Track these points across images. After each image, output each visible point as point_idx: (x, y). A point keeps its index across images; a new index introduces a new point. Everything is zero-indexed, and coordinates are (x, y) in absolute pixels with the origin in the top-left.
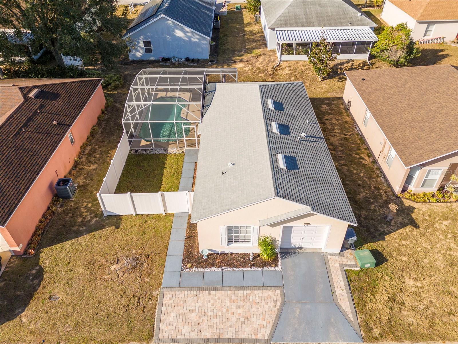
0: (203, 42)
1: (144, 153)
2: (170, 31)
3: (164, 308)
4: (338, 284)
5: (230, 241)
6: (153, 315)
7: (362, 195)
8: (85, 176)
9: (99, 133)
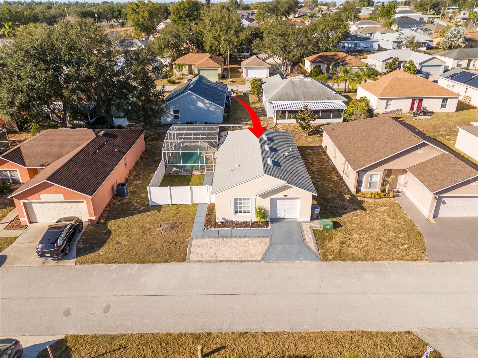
0: (218, 111)
1: (175, 174)
2: (194, 103)
3: (193, 247)
4: (308, 236)
5: (236, 213)
6: (186, 250)
7: (329, 196)
8: (134, 186)
9: (141, 165)
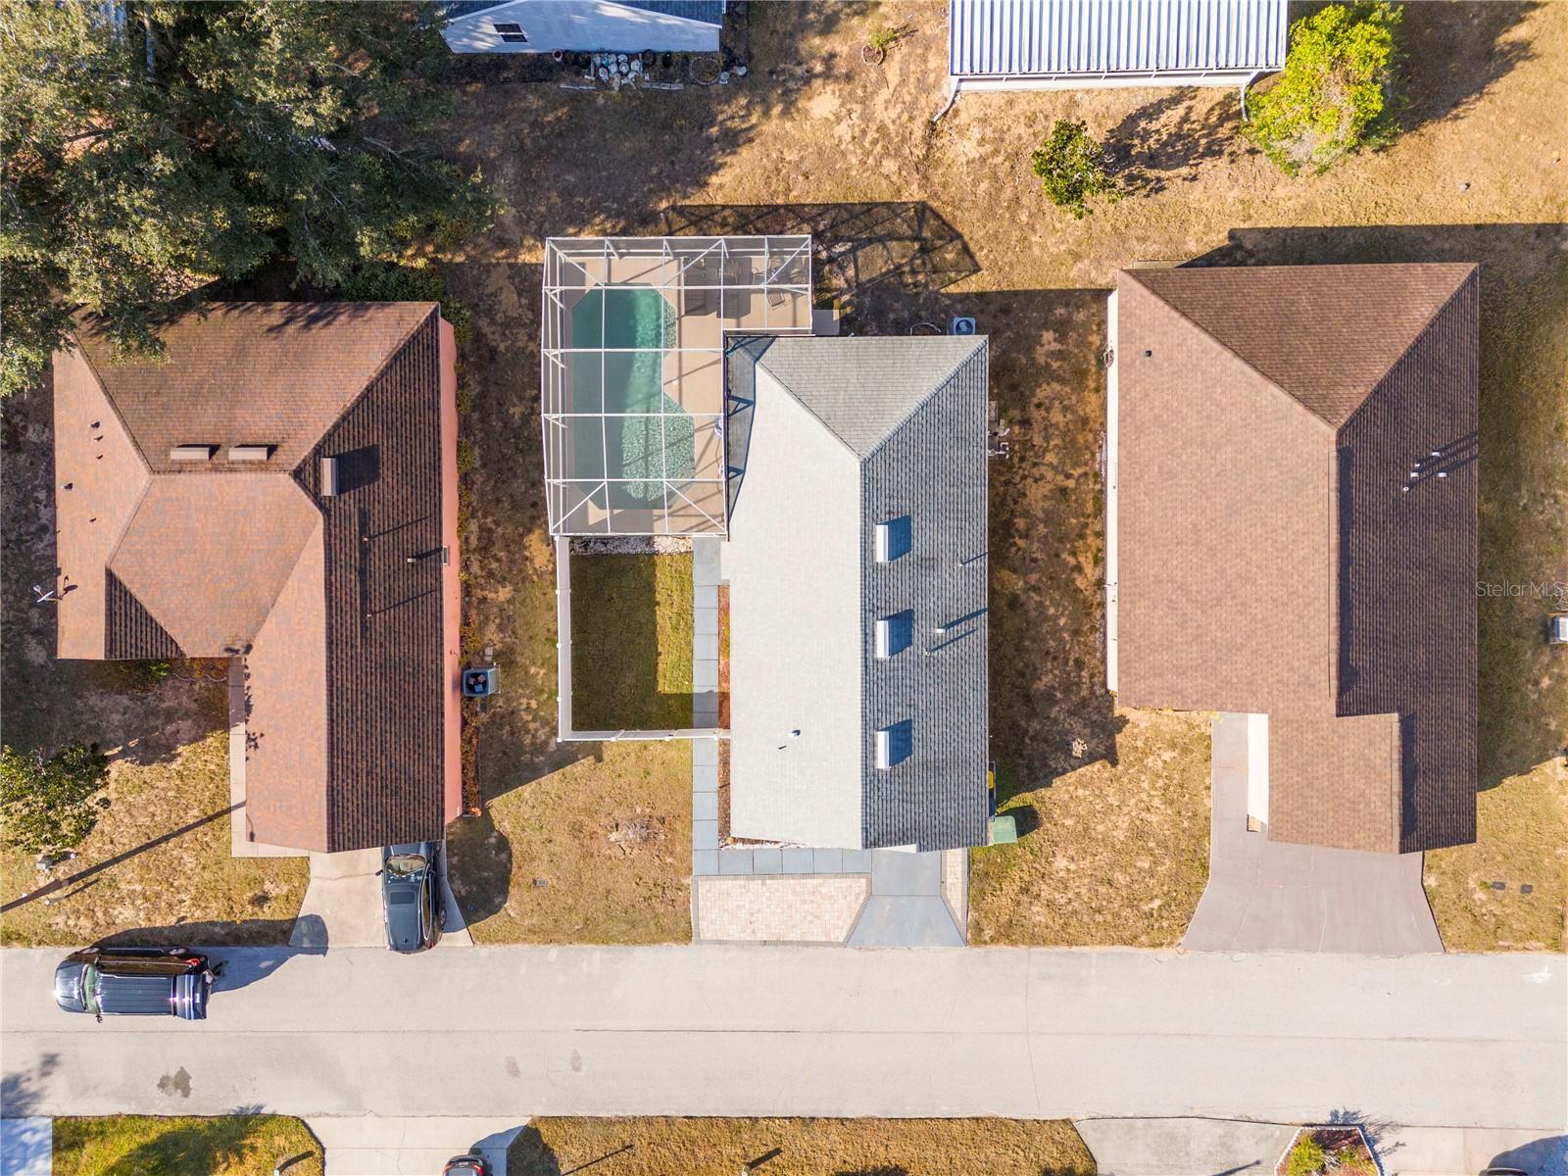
0: (697, 25)
1: (603, 548)
2: (584, 8)
3: (701, 903)
4: (953, 870)
6: (687, 910)
8: (498, 621)
9: (478, 464)
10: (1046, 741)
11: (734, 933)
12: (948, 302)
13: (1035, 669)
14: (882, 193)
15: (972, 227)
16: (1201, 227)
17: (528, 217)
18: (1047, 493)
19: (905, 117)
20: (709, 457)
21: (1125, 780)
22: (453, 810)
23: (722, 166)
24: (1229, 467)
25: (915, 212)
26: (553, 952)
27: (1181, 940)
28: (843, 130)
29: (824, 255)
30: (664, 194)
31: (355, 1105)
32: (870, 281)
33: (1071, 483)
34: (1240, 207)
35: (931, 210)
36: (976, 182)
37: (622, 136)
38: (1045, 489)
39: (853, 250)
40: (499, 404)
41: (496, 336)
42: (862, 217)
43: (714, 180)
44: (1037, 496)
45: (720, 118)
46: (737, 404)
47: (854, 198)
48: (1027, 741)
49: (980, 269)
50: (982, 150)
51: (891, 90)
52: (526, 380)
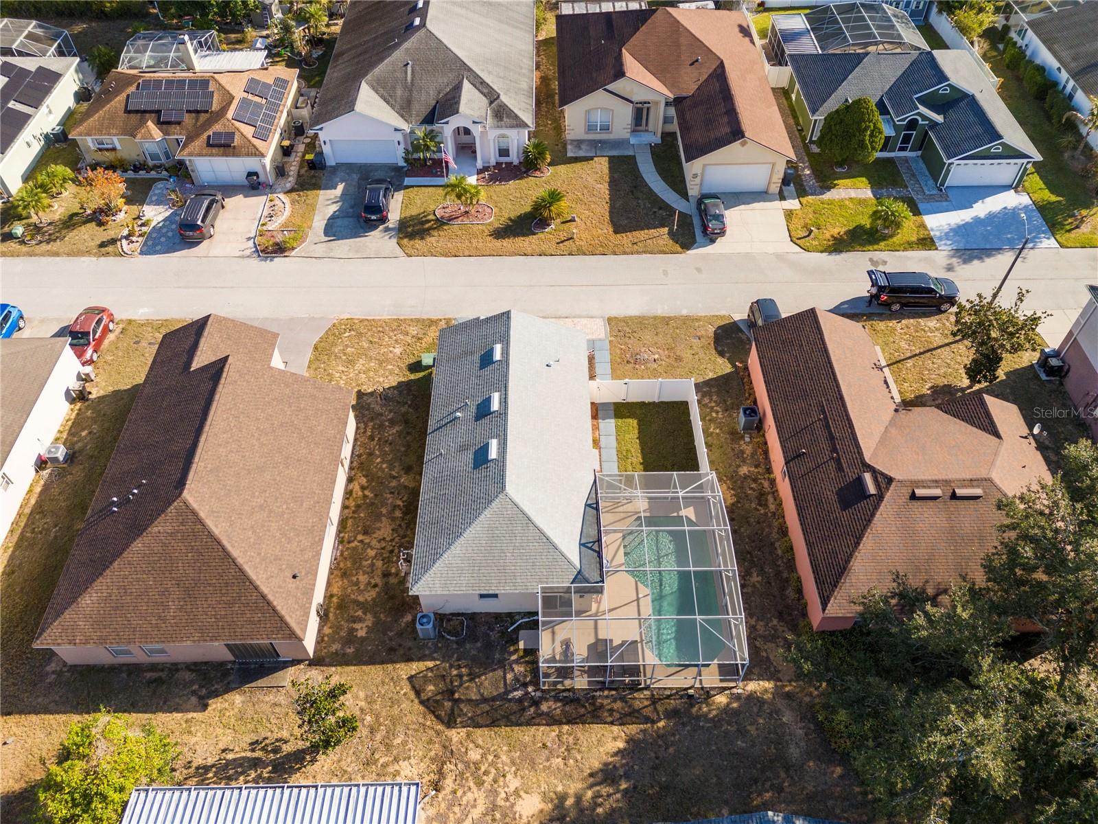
8: (745, 456)
9: (777, 545)
10: (398, 402)
11: (584, 321)
12: (435, 655)
13: (399, 436)
14: (481, 735)
15: (411, 709)
16: (228, 714)
17: (771, 715)
18: (378, 532)
19: (459, 793)
20: (612, 549)
21: (354, 384)
22: (754, 360)
23: (615, 754)
24: (257, 494)
25: (456, 721)
26: (684, 312)
27: (335, 321)
28: (513, 783)
29: (530, 689)
30: (661, 731)
31: (780, 257)
32: (495, 670)
33: (360, 537)
34: (192, 729)
35: (443, 722)
36: (404, 743)
37: (702, 779)
38: (378, 534)
39: (507, 692)
40: (770, 583)
41: (781, 629)
42: (499, 717)
43: (621, 745)
44: (385, 530)
45: (619, 796)
46: (593, 546)
47: (504, 730)
48: (409, 402)
49: (408, 678)
50: (396, 767)
51: (470, 816)
52: (753, 598)
